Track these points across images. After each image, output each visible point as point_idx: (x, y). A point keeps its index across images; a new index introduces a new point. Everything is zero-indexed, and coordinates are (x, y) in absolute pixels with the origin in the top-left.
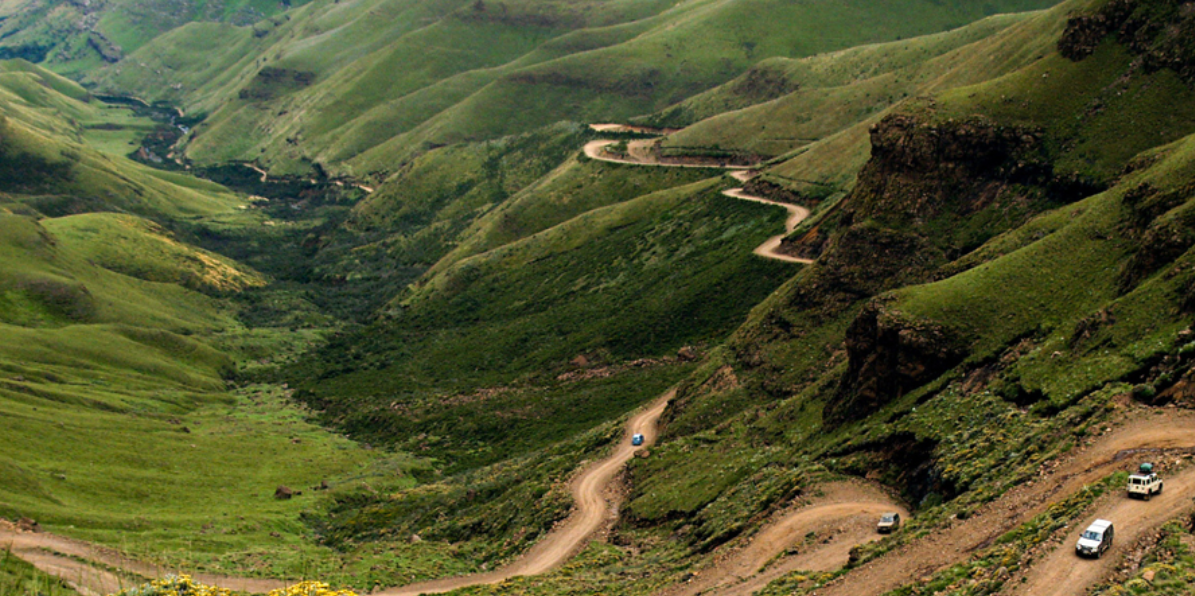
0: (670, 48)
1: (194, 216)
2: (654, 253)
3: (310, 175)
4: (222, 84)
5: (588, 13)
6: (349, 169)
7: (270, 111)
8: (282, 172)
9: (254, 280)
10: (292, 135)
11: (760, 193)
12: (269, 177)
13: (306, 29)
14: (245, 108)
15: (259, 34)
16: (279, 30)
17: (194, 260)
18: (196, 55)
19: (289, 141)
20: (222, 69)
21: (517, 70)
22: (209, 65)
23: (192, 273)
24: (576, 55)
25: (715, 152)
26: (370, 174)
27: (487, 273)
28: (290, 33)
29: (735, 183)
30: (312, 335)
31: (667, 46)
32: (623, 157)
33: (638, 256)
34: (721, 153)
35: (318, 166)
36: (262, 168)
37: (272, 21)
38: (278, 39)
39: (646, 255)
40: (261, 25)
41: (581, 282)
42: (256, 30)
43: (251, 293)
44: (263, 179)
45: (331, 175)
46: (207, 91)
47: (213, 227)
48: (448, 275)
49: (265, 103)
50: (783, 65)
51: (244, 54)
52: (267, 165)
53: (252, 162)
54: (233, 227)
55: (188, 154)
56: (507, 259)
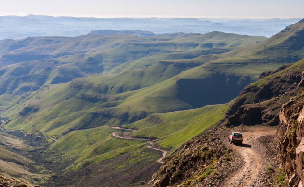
0: (129, 108)
1: (10, 144)
2: (132, 160)
3: (38, 135)
4: (12, 110)
5: (108, 97)
6: (48, 133)
7: (27, 118)
8: (30, 134)
9: (31, 161)
10: (33, 124)
11: (155, 147)
12: (27, 135)
13: (36, 97)
14: (21, 117)
15: (23, 98)
16: (28, 97)
17: (17, 157)
18: (5, 102)
19: (32, 126)
20: (12, 106)
21: (92, 112)
22: (9, 105)
23: (17, 160)
24: (106, 108)
25: (144, 136)
26: (54, 136)
27: (92, 163)
28: (32, 98)
29: (150, 145)
30: (49, 176)
31: (129, 107)
32: (122, 137)
33: (129, 161)
34: (145, 137)
35: (40, 133)
36: (25, 133)
37: (26, 94)
38: (28, 99)
39: (130, 161)
40: (23, 95)
41: (115, 166)
42: (22, 97)
43: (31, 165)
44: (25, 135)
45: (44, 135)
46: (8, 111)
47: (16, 148)
48: (82, 163)
49: (26, 116)
50: (158, 115)
51: (18, 103)
52: (26, 132)
53: (22, 131)
54: (21, 148)
55: (5, 128)
56: (96, 160)
